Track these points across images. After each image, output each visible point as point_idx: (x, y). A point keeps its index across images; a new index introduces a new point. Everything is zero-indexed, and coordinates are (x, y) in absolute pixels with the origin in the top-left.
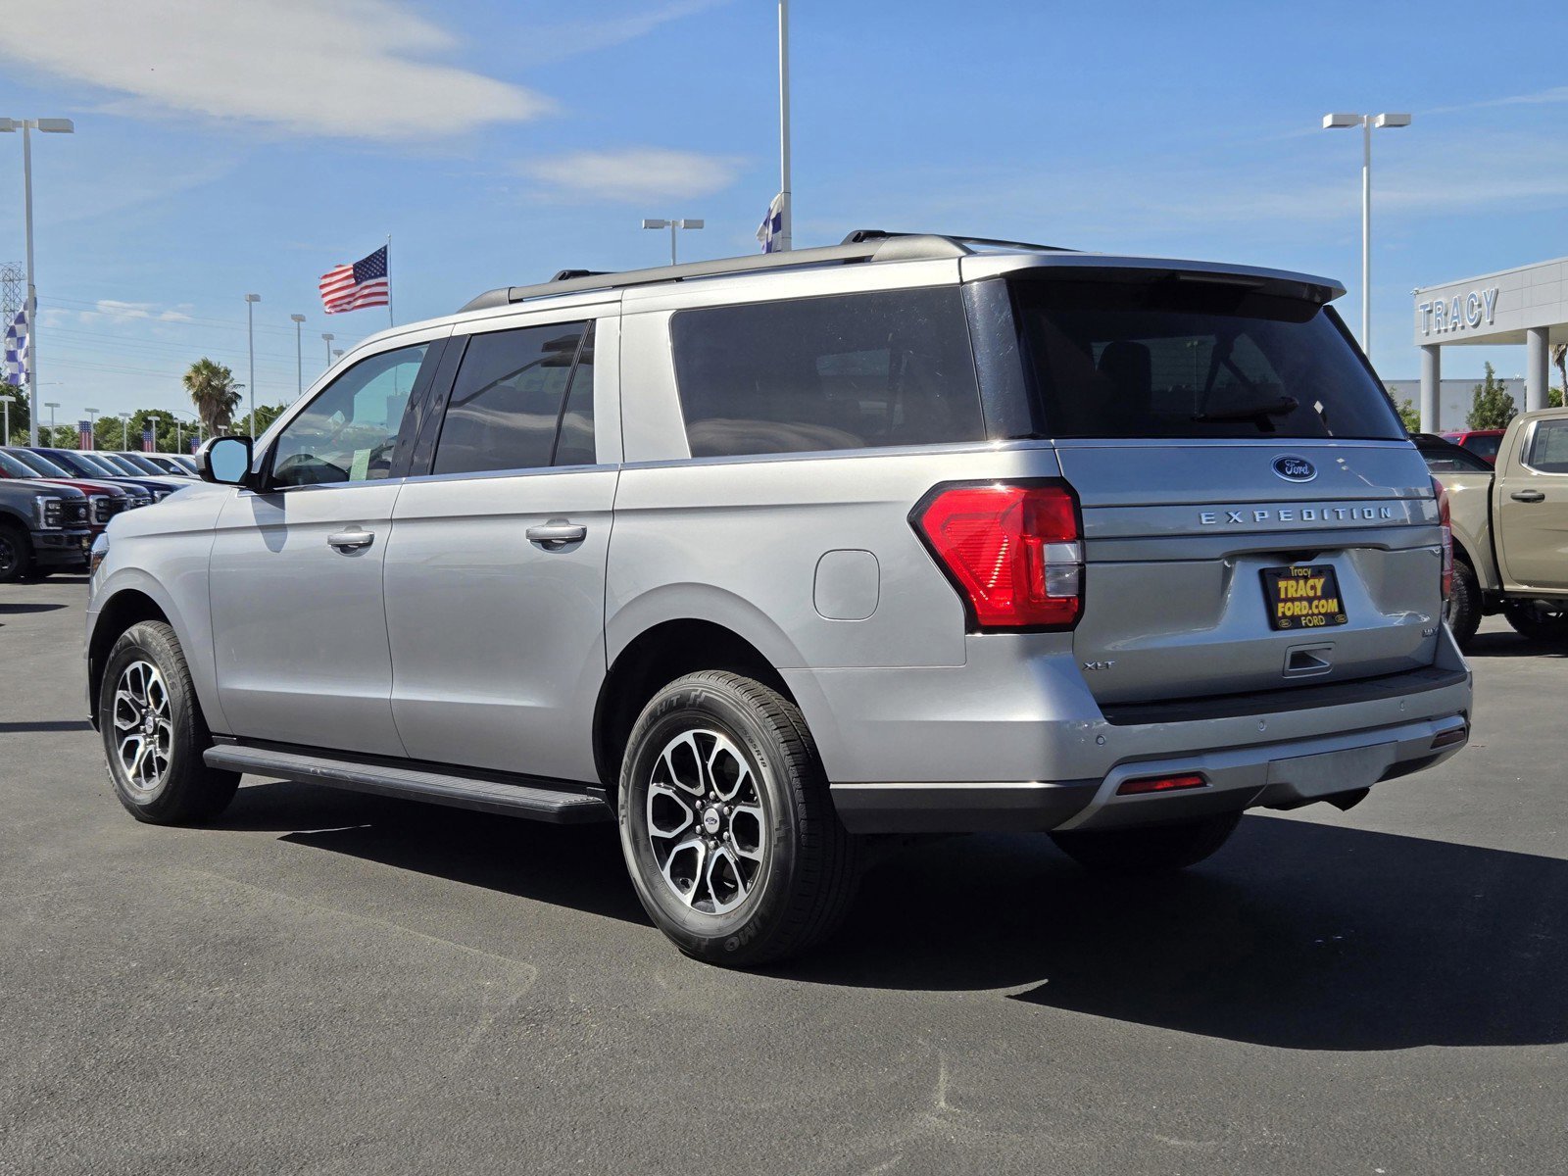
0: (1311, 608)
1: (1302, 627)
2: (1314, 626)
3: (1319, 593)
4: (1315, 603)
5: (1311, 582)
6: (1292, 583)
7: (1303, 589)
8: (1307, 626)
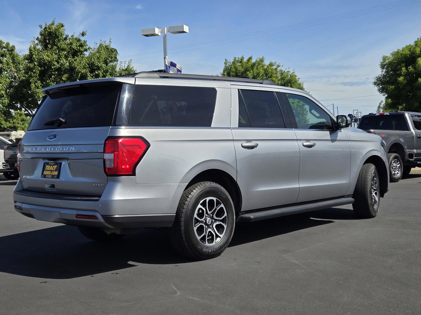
0: (51, 173)
1: (46, 178)
2: (48, 178)
3: (54, 170)
4: (53, 172)
5: (54, 166)
6: (49, 166)
7: (51, 168)
8: (47, 178)
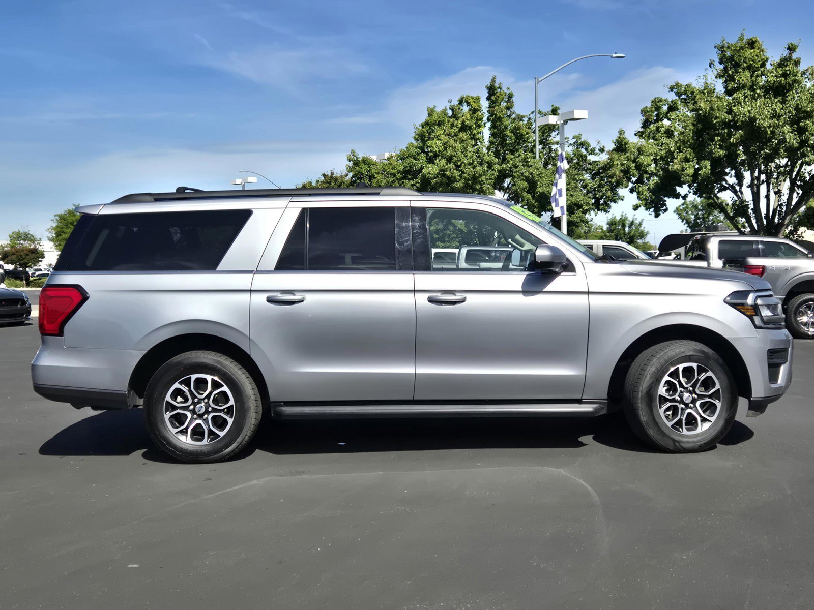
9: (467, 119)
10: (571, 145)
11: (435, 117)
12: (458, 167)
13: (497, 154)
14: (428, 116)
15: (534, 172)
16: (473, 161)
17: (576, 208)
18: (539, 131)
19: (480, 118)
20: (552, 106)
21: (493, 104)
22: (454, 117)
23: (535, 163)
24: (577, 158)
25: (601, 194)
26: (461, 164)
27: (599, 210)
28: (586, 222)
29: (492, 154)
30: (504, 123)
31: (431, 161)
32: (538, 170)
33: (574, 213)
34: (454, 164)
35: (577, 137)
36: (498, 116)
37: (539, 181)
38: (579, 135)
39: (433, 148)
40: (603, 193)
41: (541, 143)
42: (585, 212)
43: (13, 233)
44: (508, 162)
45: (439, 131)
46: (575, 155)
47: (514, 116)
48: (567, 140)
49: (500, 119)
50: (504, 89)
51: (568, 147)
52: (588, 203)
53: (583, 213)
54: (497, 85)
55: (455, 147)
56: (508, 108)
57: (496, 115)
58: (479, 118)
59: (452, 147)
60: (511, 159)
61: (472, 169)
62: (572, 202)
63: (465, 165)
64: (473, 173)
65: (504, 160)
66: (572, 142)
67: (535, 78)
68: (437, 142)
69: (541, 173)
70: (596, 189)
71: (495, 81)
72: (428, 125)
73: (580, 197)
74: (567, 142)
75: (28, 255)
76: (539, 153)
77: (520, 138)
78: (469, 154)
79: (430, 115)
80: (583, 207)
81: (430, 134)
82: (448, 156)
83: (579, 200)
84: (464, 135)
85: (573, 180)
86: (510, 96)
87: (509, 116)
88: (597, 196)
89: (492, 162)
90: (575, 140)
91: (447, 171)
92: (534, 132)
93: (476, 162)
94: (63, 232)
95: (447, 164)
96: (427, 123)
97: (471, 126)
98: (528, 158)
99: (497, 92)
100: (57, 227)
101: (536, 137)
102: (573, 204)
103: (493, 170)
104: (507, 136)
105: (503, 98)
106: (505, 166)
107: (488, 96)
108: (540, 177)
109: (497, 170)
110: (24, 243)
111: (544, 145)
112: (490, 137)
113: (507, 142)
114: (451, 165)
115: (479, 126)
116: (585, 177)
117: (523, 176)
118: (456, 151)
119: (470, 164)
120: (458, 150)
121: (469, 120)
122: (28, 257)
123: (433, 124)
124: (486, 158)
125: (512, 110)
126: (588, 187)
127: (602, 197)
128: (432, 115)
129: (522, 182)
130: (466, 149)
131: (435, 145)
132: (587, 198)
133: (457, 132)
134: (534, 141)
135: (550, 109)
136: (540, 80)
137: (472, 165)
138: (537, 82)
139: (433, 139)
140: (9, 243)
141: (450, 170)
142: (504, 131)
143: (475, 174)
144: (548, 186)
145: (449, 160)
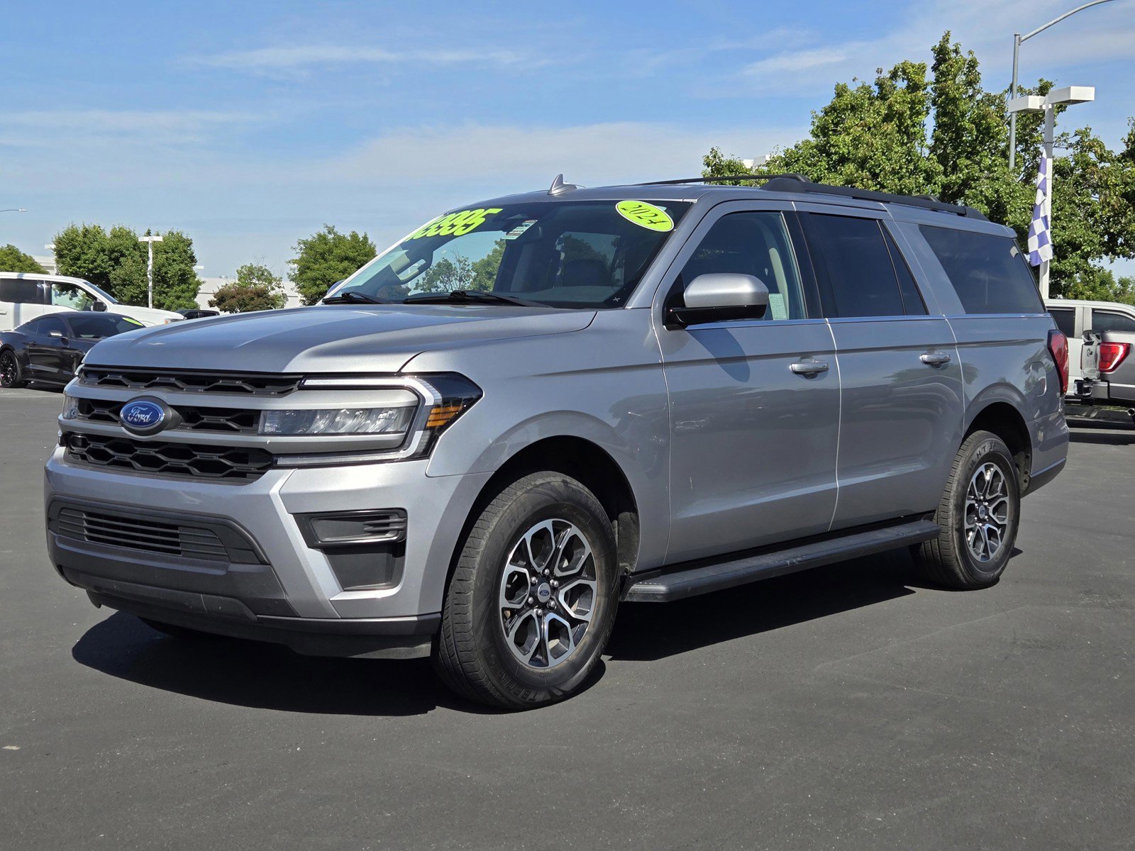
9: (896, 102)
10: (1071, 145)
11: (847, 99)
12: (875, 176)
13: (943, 159)
14: (835, 96)
15: (1001, 189)
16: (901, 168)
17: (1070, 250)
18: (1017, 121)
19: (919, 101)
20: (1041, 80)
21: (942, 76)
22: (882, 99)
23: (1005, 173)
24: (1082, 168)
25: (1119, 227)
26: (881, 171)
27: (1115, 253)
28: (1090, 272)
29: (935, 157)
30: (961, 109)
31: (832, 168)
32: (1009, 185)
33: (1066, 258)
34: (869, 171)
35: (1083, 133)
36: (952, 95)
37: (1009, 202)
38: (1086, 129)
39: (839, 148)
40: (1122, 227)
41: (1020, 140)
42: (1085, 256)
43: (242, 268)
44: (961, 171)
45: (850, 120)
46: (1077, 163)
47: (979, 97)
48: (1065, 138)
49: (954, 101)
50: (964, 54)
51: (1067, 149)
52: (1091, 241)
53: (1082, 257)
54: (951, 46)
55: (872, 144)
56: (970, 83)
57: (947, 94)
58: (917, 101)
59: (867, 144)
60: (966, 166)
61: (896, 181)
62: (1063, 240)
63: (886, 174)
64: (898, 187)
65: (955, 168)
66: (1074, 140)
67: (1015, 35)
68: (847, 138)
69: (1014, 191)
70: (1111, 220)
71: (947, 40)
72: (835, 111)
73: (1077, 231)
74: (1065, 141)
75: (252, 299)
76: (1016, 159)
77: (986, 133)
78: (895, 157)
79: (839, 95)
80: (1083, 248)
81: (836, 125)
82: (860, 158)
83: (1075, 236)
84: (890, 127)
85: (1070, 203)
86: (972, 65)
87: (971, 97)
88: (1112, 231)
89: (932, 171)
90: (1078, 138)
91: (856, 182)
92: (1009, 124)
93: (904, 170)
94: (308, 268)
95: (857, 171)
96: (832, 110)
97: (903, 113)
98: (996, 165)
99: (950, 59)
100: (302, 259)
101: (1013, 132)
102: (1064, 242)
103: (935, 184)
104: (965, 129)
105: (960, 69)
106: (954, 178)
107: (934, 65)
108: (1012, 197)
109: (942, 185)
110: (257, 282)
111: (1026, 145)
112: (935, 130)
113: (964, 138)
114: (866, 173)
115: (918, 113)
116: (1092, 199)
117: (981, 195)
118: (873, 151)
119: (894, 172)
120: (877, 149)
121: (899, 103)
122: (253, 302)
123: (844, 110)
124: (923, 164)
125: (977, 87)
126: (1096, 216)
127: (1120, 234)
128: (842, 96)
129: (980, 204)
130: (889, 149)
131: (842, 143)
132: (1090, 233)
133: (877, 122)
134: (1008, 138)
135: (1038, 85)
136: (1023, 38)
137: (898, 173)
138: (1017, 41)
139: (841, 134)
140: (237, 282)
141: (862, 180)
142: (959, 122)
143: (902, 189)
144: (1025, 212)
145: (862, 164)
